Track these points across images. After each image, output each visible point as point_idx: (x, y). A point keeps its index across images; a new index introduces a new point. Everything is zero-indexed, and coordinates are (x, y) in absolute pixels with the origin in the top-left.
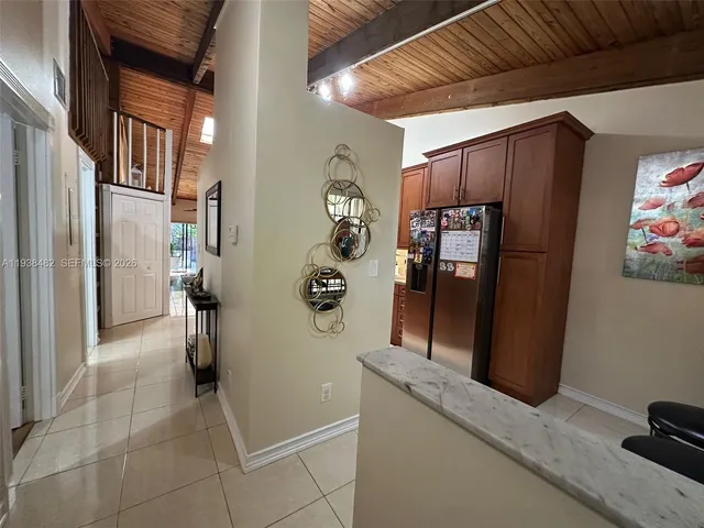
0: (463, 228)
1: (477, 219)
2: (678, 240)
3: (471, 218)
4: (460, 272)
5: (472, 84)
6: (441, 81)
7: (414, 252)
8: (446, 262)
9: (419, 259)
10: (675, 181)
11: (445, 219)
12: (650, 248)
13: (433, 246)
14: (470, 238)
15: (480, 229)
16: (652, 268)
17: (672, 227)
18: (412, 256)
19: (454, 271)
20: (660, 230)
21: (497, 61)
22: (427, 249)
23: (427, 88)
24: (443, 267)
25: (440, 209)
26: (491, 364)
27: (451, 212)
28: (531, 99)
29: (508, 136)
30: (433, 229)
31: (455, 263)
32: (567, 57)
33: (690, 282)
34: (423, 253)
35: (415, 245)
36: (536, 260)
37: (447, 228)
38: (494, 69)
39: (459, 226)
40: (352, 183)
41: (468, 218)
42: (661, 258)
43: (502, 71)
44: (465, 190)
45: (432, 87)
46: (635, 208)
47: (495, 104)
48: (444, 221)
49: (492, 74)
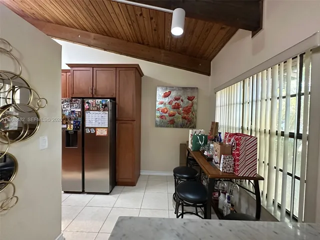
0: (98, 110)
1: (106, 105)
2: (167, 114)
3: (102, 105)
4: (99, 133)
5: (93, 35)
6: (74, 26)
7: (67, 123)
8: (90, 128)
9: (70, 128)
10: (166, 96)
11: (87, 105)
12: (161, 117)
13: (80, 119)
14: (103, 115)
15: (108, 111)
16: (162, 124)
17: (166, 110)
18: (65, 126)
19: (95, 133)
20: (163, 111)
21: (106, 30)
22: (76, 122)
23: (63, 25)
24: (88, 131)
25: (83, 98)
26: (117, 174)
27: (90, 101)
28: (121, 54)
29: (116, 67)
30: (80, 110)
31: (95, 128)
32: (134, 42)
33: (171, 127)
34: (74, 124)
35: (67, 119)
36: (132, 124)
37: (89, 109)
38: (105, 33)
39: (96, 109)
40: (18, 76)
41: (101, 105)
42: (164, 120)
43: (108, 35)
44: (96, 89)
45: (68, 26)
46: (157, 103)
47: (105, 50)
48: (86, 106)
49: (103, 35)
